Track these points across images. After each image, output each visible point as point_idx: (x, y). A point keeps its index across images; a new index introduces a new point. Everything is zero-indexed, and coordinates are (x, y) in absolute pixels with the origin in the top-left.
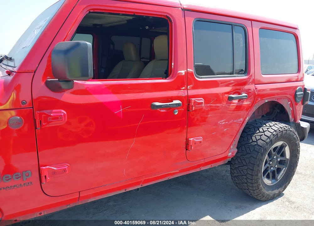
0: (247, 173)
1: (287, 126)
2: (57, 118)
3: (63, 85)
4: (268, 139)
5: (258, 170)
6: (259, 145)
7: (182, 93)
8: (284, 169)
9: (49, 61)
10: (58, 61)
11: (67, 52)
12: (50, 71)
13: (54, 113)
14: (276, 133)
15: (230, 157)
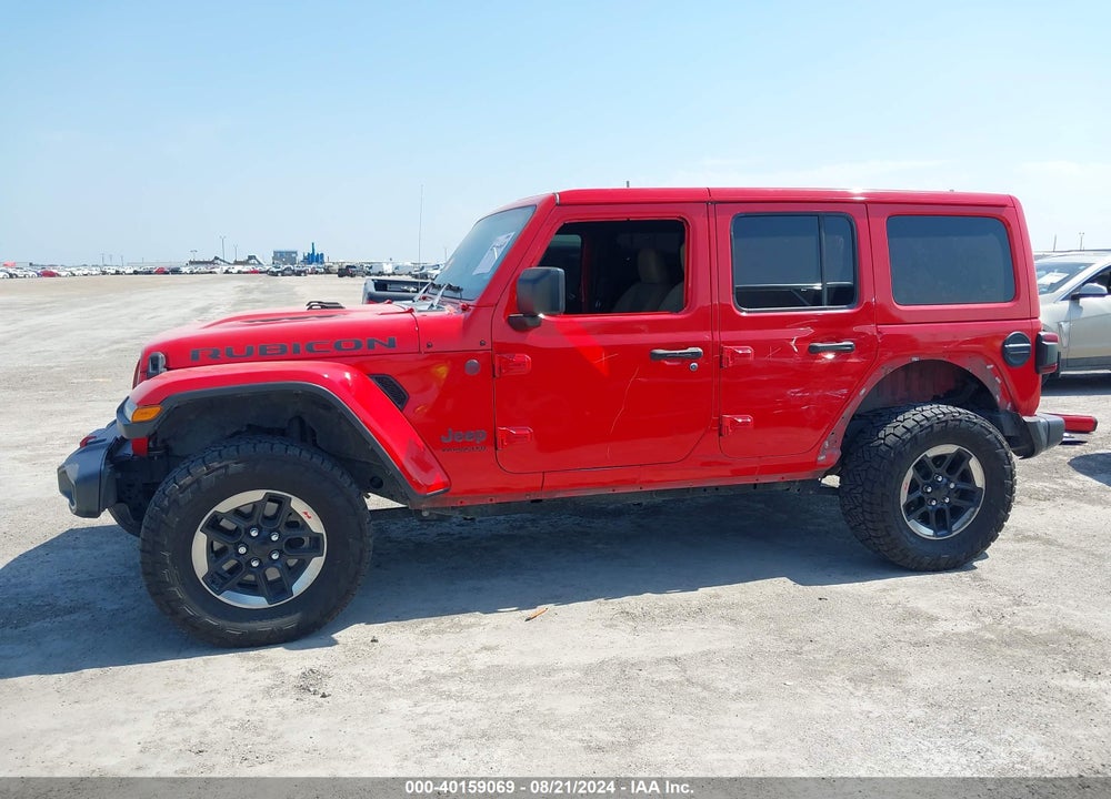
0: (863, 501)
1: (961, 410)
2: (519, 365)
3: (529, 321)
4: (905, 433)
5: (883, 494)
6: (887, 446)
7: (706, 336)
8: (972, 509)
9: (513, 292)
10: (524, 292)
11: (535, 281)
12: (513, 305)
13: (517, 357)
14: (929, 424)
15: (823, 466)
